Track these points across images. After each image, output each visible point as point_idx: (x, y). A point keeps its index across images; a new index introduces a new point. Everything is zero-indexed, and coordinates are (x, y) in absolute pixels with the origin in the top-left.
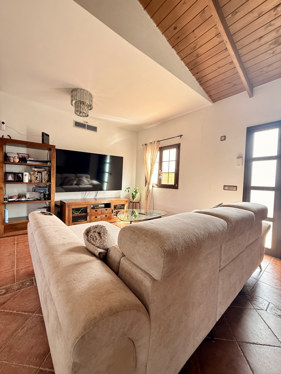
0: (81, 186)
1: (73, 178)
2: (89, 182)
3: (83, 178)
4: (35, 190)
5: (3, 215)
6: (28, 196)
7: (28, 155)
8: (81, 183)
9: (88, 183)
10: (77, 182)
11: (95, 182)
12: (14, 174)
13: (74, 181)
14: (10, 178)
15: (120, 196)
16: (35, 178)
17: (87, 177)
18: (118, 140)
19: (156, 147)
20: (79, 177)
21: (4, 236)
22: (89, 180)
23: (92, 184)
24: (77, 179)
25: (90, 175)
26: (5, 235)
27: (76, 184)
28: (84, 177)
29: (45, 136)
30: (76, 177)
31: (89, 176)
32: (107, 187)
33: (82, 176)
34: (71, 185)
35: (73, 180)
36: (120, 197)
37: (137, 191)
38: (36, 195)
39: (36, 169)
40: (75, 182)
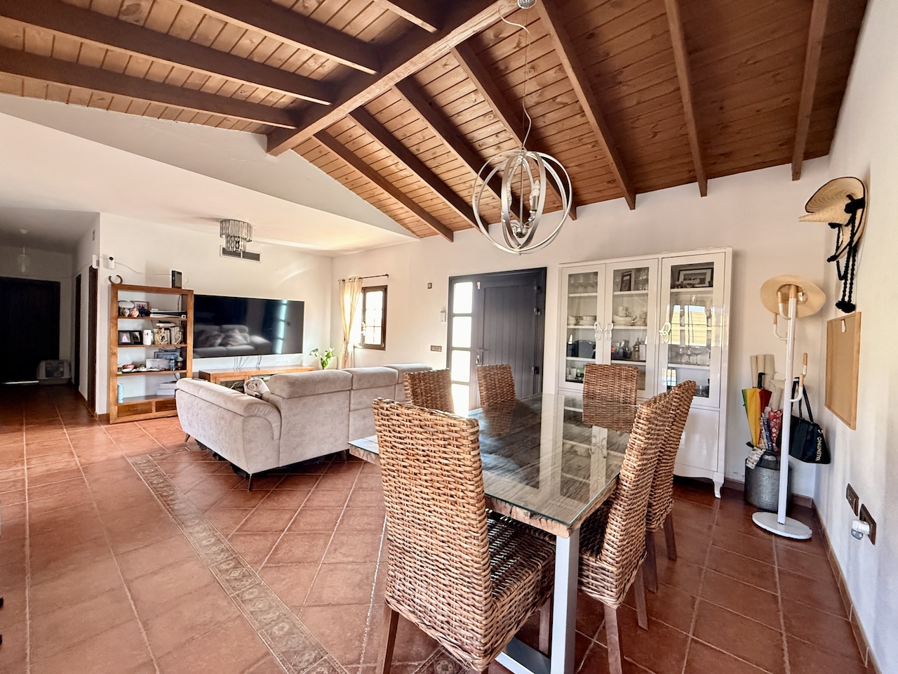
0: (229, 347)
1: (216, 333)
2: (245, 338)
3: (234, 333)
4: (158, 355)
5: (116, 392)
6: (149, 364)
7: (148, 303)
8: (230, 342)
9: (245, 342)
10: (223, 339)
11: (259, 340)
12: (131, 332)
13: (217, 339)
14: (125, 339)
15: (302, 363)
16: (161, 338)
17: (242, 331)
18: (296, 272)
19: (357, 286)
20: (228, 331)
21: (117, 421)
22: (246, 335)
23: (252, 344)
24: (223, 335)
25: (249, 328)
26: (120, 420)
27: (221, 345)
28: (237, 331)
29: (176, 275)
30: (221, 332)
31: (246, 328)
32: (283, 347)
33: (232, 330)
34: (212, 346)
35: (216, 337)
36: (301, 365)
37: (331, 354)
38: (162, 363)
39: (161, 325)
40: (219, 341)
